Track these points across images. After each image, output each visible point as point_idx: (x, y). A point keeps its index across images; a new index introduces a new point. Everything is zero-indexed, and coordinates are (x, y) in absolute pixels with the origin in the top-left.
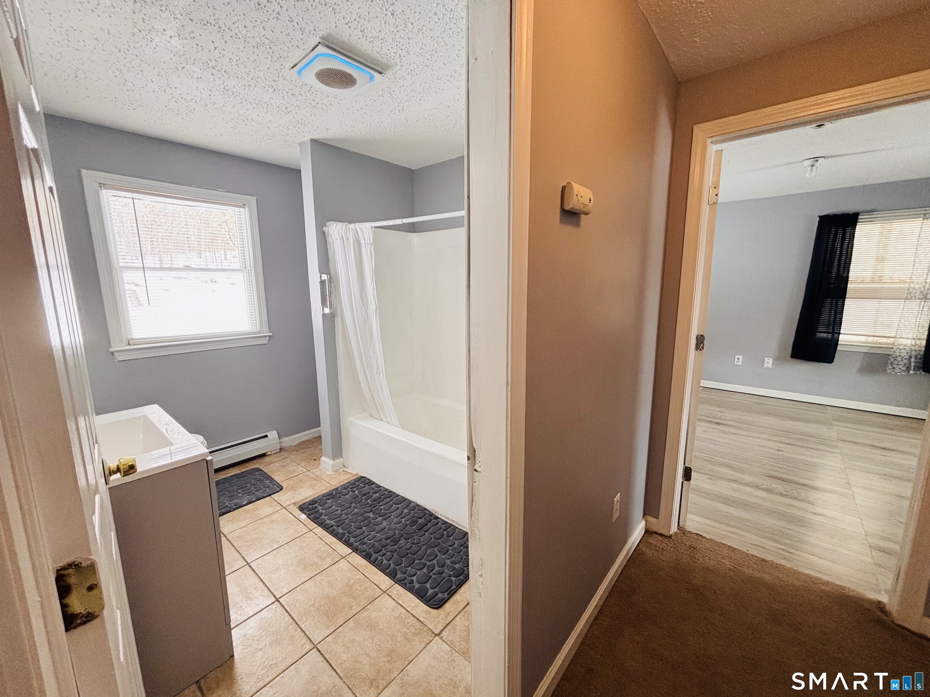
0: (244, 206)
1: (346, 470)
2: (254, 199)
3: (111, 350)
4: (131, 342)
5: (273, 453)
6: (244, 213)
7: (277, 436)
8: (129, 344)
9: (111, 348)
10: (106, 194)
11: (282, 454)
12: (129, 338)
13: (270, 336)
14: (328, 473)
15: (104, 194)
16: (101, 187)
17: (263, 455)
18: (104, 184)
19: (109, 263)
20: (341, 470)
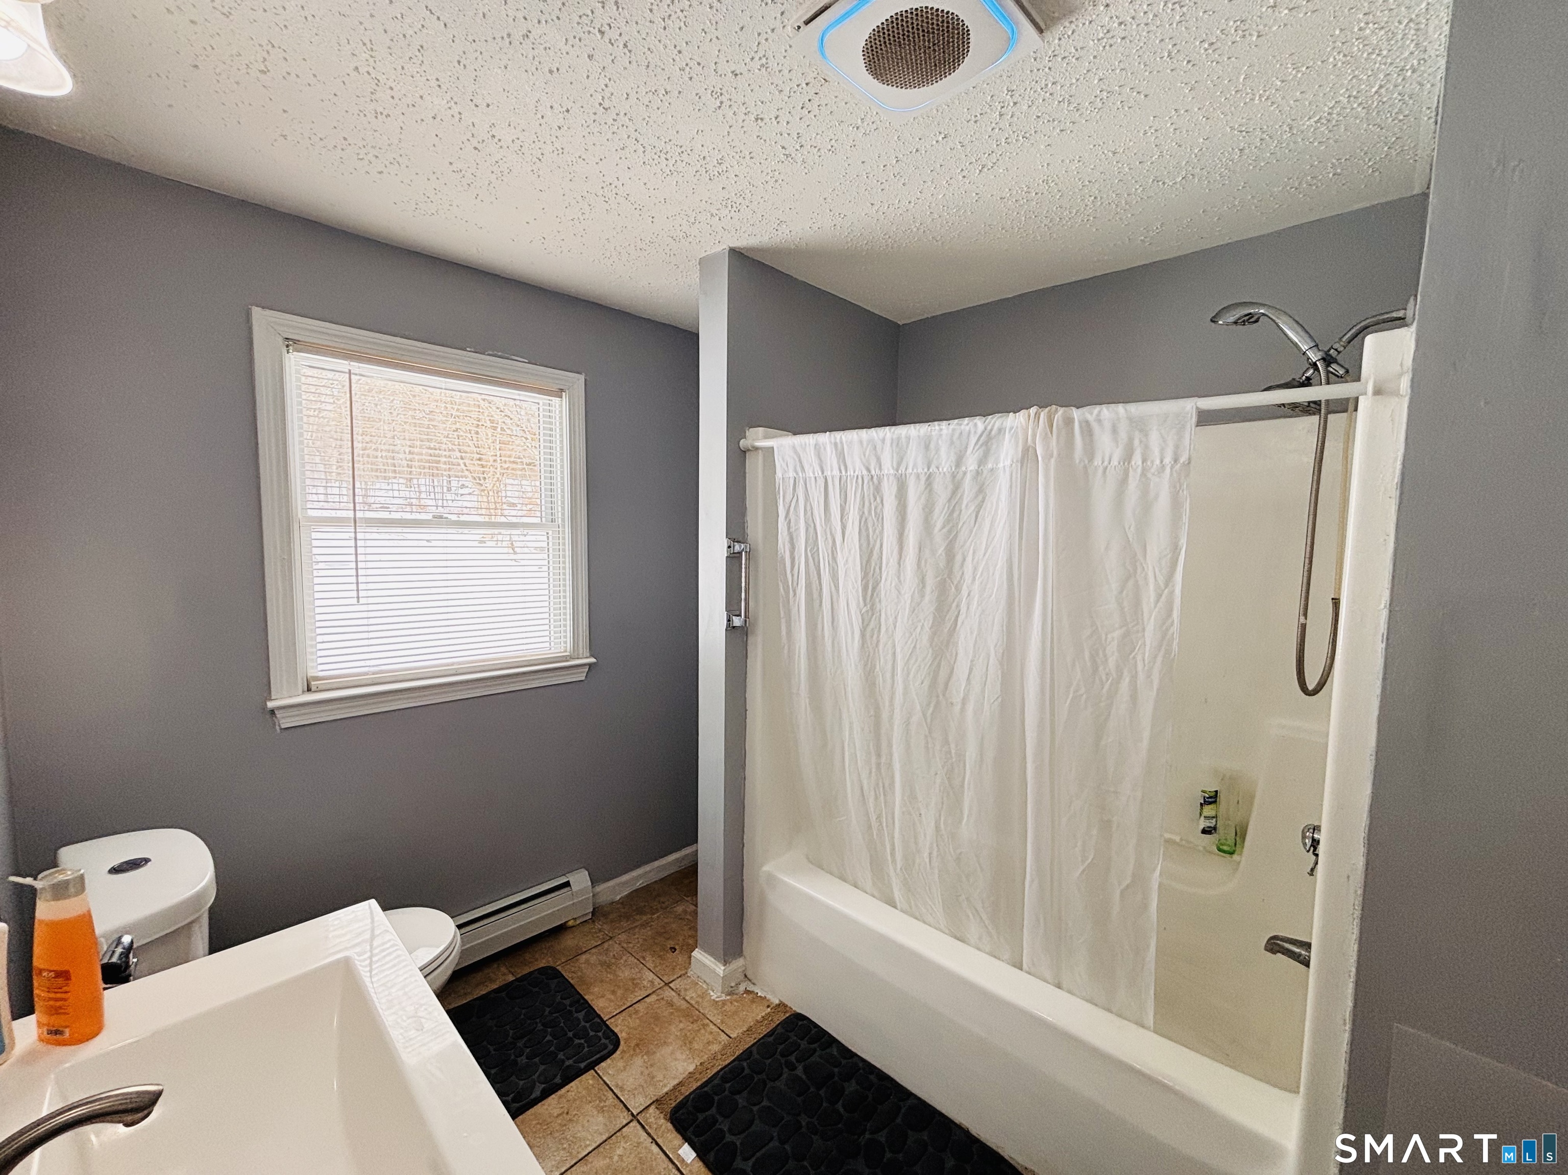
0: (559, 393)
1: (751, 988)
2: (582, 378)
3: (270, 705)
4: (313, 684)
5: (578, 922)
6: (559, 407)
7: (590, 883)
8: (309, 690)
9: (271, 700)
10: (295, 362)
11: (598, 926)
12: (310, 675)
13: (590, 665)
14: (714, 995)
15: (293, 360)
16: (287, 346)
17: (561, 929)
18: (295, 341)
19: (288, 512)
20: (742, 988)
